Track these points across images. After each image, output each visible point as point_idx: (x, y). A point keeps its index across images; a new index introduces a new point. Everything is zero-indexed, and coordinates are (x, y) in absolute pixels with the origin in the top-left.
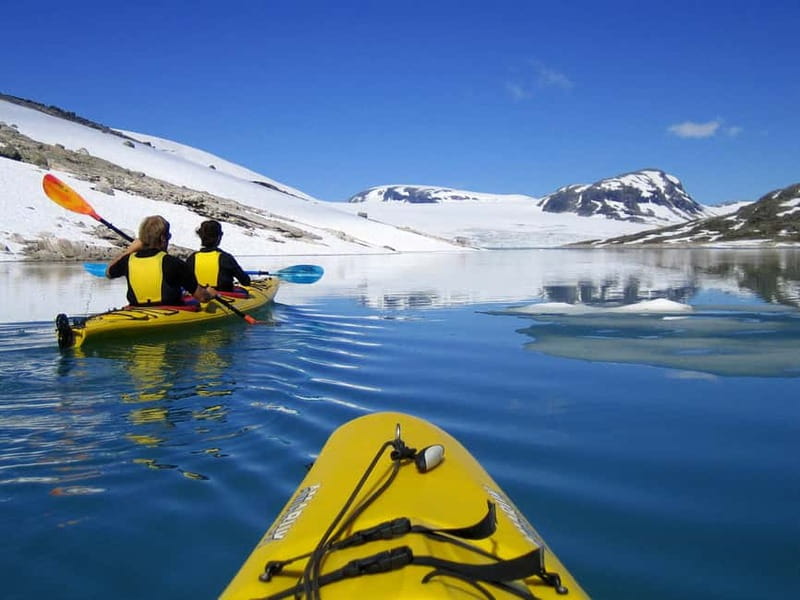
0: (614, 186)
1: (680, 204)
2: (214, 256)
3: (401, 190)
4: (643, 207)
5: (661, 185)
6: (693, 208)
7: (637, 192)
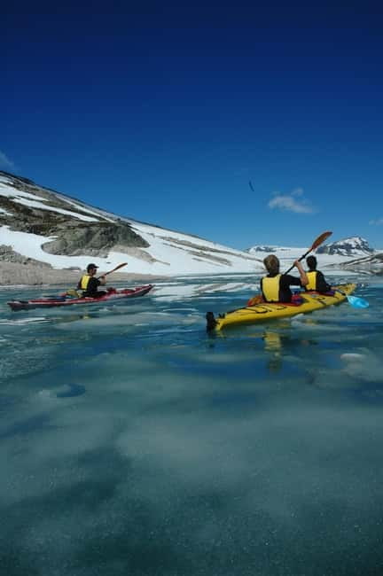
0: (342, 244)
1: (367, 249)
2: (314, 273)
3: (262, 248)
4: (353, 251)
5: (360, 243)
6: (371, 251)
7: (351, 245)
